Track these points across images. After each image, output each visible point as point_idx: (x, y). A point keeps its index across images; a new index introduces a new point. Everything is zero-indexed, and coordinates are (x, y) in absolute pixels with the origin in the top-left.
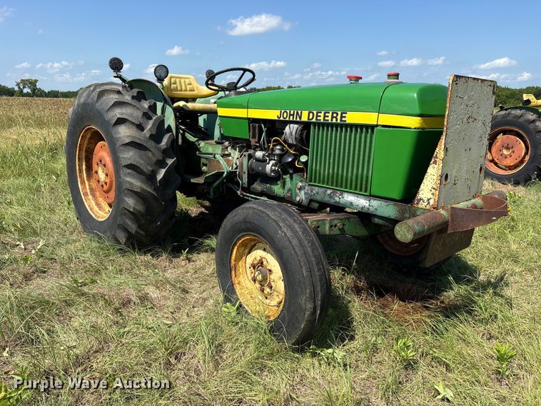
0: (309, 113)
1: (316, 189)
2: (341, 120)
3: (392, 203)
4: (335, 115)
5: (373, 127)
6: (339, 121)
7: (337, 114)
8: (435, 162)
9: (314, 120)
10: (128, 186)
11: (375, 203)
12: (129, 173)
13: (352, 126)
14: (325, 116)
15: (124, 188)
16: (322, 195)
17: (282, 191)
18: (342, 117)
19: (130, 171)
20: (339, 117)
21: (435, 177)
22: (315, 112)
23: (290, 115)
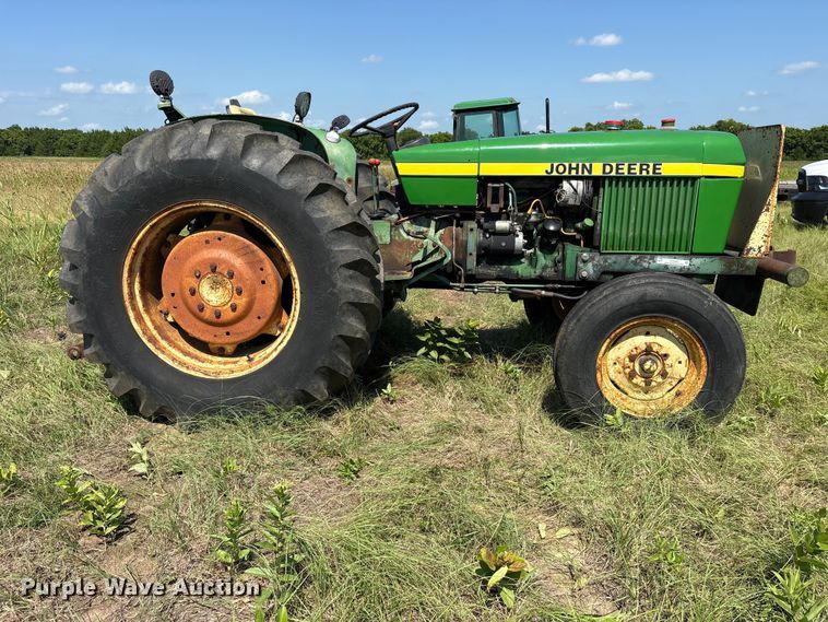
0: (604, 166)
1: (613, 258)
2: (654, 172)
3: (718, 258)
4: (645, 167)
5: (694, 179)
6: (651, 174)
7: (648, 166)
8: (767, 210)
9: (613, 174)
10: (352, 298)
11: (697, 261)
12: (351, 277)
13: (672, 179)
14: (629, 169)
15: (342, 302)
16: (623, 263)
17: (532, 271)
18: (655, 169)
19: (351, 272)
20: (651, 169)
21: (767, 225)
22: (614, 165)
23: (571, 168)
